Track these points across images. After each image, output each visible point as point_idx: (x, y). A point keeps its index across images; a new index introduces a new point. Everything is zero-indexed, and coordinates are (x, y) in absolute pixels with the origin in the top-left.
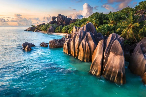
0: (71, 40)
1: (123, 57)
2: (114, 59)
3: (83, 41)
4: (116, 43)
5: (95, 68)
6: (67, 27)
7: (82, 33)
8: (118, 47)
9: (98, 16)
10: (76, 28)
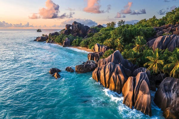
0: (101, 70)
1: (149, 96)
2: (142, 97)
3: (114, 74)
4: (144, 83)
5: (127, 103)
6: (87, 41)
7: (112, 65)
8: (145, 87)
9: (122, 32)
10: (99, 46)
